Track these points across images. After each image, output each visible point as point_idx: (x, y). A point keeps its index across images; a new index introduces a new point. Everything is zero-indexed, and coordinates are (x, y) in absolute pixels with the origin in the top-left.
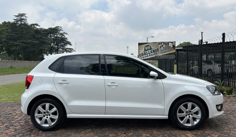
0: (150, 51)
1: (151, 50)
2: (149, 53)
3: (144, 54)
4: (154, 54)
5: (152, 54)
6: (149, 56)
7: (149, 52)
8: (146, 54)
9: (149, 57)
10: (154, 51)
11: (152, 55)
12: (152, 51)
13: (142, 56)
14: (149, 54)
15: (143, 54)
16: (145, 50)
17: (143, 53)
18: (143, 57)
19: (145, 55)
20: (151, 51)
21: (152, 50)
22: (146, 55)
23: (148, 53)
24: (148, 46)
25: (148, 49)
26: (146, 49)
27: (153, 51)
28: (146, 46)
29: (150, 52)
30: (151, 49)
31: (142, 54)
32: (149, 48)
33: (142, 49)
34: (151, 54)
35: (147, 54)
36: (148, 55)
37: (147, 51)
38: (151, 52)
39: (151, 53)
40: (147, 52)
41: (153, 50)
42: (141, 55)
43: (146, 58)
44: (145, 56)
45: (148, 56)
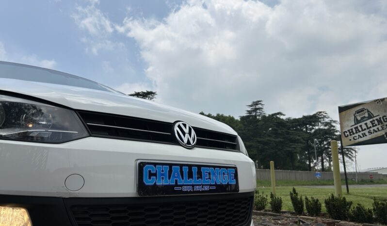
0: (368, 122)
1: (371, 120)
2: (368, 128)
3: (354, 132)
4: (380, 128)
5: (375, 128)
6: (367, 134)
7: (366, 124)
8: (360, 129)
9: (369, 137)
10: (379, 121)
11: (376, 132)
12: (374, 121)
13: (351, 135)
14: (368, 130)
15: (352, 132)
16: (357, 122)
17: (352, 129)
18: (352, 140)
19: (356, 133)
20: (371, 122)
21: (375, 119)
22: (360, 134)
23: (364, 127)
24: (362, 110)
25: (364, 117)
26: (359, 118)
27: (376, 122)
28: (358, 112)
29: (370, 125)
30: (372, 118)
31: (349, 131)
32: (366, 115)
33: (348, 120)
34: (372, 129)
35: (363, 130)
36: (366, 132)
37: (363, 124)
38: (373, 124)
39: (373, 126)
40: (361, 126)
41: (378, 118)
42: (348, 133)
43: (361, 140)
44: (357, 135)
45: (364, 135)
